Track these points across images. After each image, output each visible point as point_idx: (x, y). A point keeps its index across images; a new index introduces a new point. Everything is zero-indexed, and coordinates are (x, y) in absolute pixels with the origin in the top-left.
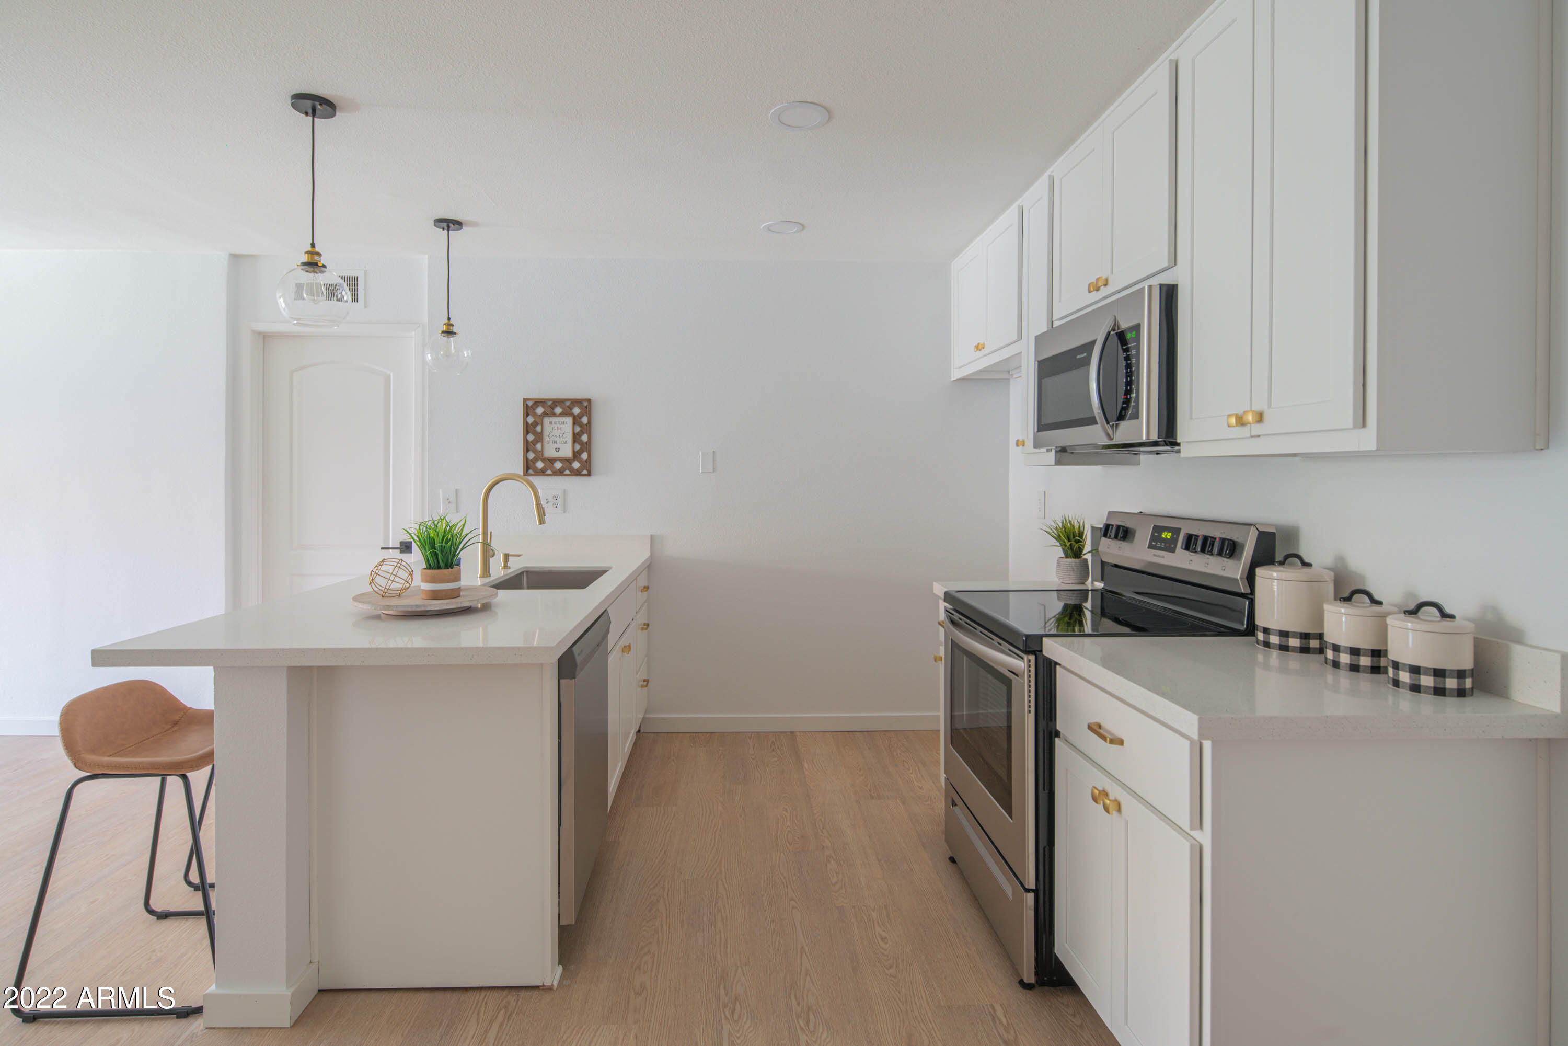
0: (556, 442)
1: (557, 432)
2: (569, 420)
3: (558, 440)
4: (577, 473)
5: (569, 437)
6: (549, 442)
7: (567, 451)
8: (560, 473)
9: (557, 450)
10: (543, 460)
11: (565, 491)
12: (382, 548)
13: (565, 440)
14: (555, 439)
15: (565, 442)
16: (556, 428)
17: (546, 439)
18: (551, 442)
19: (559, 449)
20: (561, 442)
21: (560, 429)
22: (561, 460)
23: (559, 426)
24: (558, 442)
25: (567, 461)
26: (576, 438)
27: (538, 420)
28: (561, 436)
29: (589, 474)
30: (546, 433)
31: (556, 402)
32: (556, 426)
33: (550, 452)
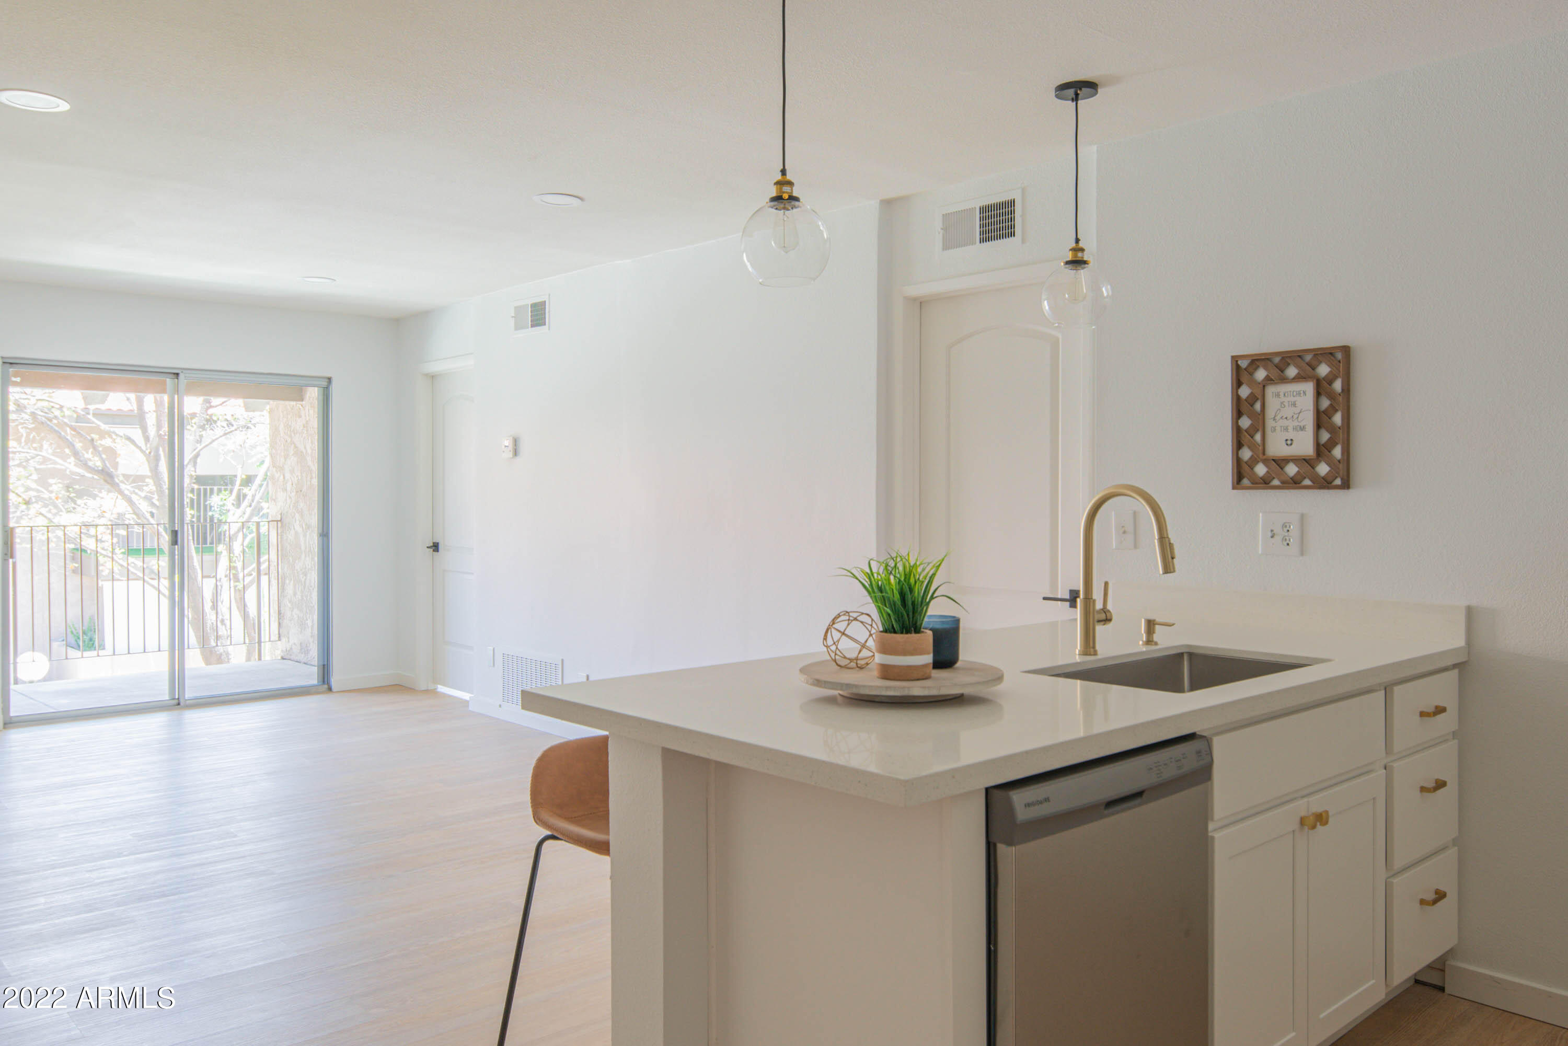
0: (1286, 429)
1: (1288, 411)
2: (1309, 388)
3: (1291, 424)
4: (1325, 484)
5: (1308, 419)
6: (1274, 429)
7: (1305, 445)
8: (1294, 483)
9: (1289, 442)
10: (1266, 462)
11: (1302, 517)
12: (1045, 599)
13: (1302, 424)
14: (1285, 423)
15: (1302, 428)
16: (1286, 404)
17: (1270, 423)
18: (1278, 429)
19: (1292, 440)
20: (1295, 429)
21: (1294, 405)
22: (1296, 460)
23: (1292, 399)
24: (1290, 429)
25: (1307, 463)
26: (1321, 419)
27: (1258, 392)
28: (1295, 416)
29: (1346, 485)
30: (1270, 412)
31: (1288, 358)
32: (1286, 400)
33: (1276, 447)
